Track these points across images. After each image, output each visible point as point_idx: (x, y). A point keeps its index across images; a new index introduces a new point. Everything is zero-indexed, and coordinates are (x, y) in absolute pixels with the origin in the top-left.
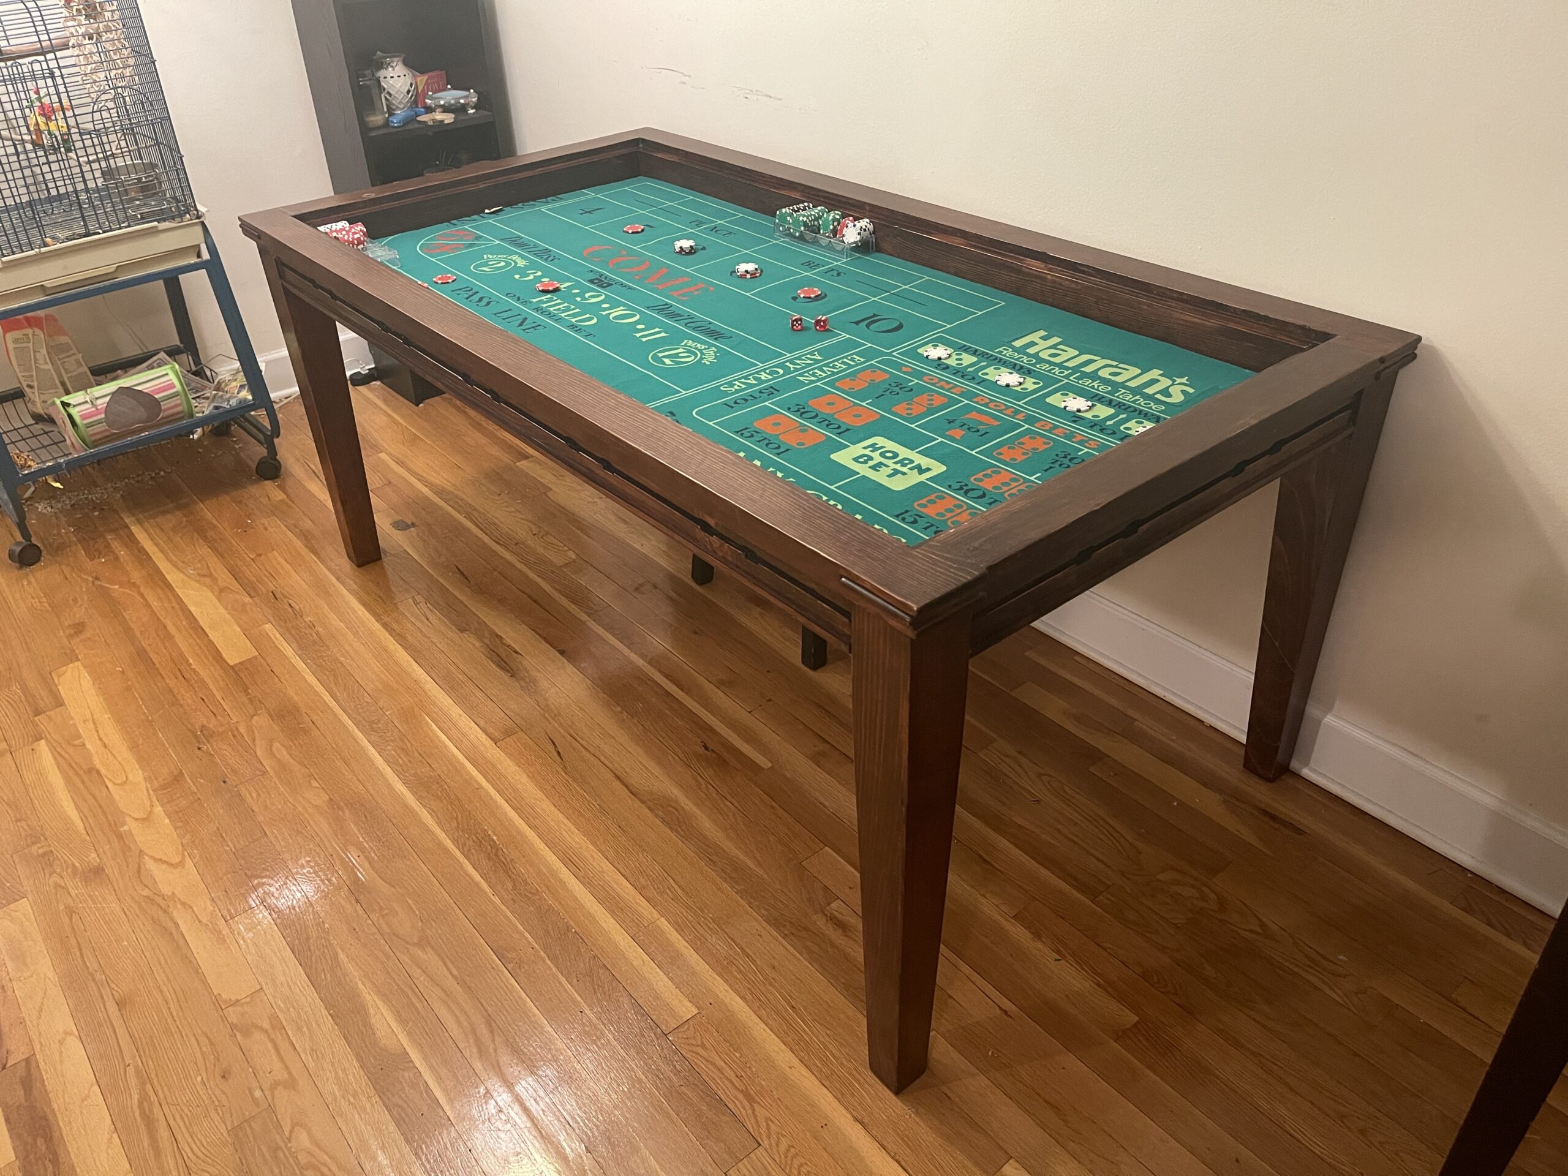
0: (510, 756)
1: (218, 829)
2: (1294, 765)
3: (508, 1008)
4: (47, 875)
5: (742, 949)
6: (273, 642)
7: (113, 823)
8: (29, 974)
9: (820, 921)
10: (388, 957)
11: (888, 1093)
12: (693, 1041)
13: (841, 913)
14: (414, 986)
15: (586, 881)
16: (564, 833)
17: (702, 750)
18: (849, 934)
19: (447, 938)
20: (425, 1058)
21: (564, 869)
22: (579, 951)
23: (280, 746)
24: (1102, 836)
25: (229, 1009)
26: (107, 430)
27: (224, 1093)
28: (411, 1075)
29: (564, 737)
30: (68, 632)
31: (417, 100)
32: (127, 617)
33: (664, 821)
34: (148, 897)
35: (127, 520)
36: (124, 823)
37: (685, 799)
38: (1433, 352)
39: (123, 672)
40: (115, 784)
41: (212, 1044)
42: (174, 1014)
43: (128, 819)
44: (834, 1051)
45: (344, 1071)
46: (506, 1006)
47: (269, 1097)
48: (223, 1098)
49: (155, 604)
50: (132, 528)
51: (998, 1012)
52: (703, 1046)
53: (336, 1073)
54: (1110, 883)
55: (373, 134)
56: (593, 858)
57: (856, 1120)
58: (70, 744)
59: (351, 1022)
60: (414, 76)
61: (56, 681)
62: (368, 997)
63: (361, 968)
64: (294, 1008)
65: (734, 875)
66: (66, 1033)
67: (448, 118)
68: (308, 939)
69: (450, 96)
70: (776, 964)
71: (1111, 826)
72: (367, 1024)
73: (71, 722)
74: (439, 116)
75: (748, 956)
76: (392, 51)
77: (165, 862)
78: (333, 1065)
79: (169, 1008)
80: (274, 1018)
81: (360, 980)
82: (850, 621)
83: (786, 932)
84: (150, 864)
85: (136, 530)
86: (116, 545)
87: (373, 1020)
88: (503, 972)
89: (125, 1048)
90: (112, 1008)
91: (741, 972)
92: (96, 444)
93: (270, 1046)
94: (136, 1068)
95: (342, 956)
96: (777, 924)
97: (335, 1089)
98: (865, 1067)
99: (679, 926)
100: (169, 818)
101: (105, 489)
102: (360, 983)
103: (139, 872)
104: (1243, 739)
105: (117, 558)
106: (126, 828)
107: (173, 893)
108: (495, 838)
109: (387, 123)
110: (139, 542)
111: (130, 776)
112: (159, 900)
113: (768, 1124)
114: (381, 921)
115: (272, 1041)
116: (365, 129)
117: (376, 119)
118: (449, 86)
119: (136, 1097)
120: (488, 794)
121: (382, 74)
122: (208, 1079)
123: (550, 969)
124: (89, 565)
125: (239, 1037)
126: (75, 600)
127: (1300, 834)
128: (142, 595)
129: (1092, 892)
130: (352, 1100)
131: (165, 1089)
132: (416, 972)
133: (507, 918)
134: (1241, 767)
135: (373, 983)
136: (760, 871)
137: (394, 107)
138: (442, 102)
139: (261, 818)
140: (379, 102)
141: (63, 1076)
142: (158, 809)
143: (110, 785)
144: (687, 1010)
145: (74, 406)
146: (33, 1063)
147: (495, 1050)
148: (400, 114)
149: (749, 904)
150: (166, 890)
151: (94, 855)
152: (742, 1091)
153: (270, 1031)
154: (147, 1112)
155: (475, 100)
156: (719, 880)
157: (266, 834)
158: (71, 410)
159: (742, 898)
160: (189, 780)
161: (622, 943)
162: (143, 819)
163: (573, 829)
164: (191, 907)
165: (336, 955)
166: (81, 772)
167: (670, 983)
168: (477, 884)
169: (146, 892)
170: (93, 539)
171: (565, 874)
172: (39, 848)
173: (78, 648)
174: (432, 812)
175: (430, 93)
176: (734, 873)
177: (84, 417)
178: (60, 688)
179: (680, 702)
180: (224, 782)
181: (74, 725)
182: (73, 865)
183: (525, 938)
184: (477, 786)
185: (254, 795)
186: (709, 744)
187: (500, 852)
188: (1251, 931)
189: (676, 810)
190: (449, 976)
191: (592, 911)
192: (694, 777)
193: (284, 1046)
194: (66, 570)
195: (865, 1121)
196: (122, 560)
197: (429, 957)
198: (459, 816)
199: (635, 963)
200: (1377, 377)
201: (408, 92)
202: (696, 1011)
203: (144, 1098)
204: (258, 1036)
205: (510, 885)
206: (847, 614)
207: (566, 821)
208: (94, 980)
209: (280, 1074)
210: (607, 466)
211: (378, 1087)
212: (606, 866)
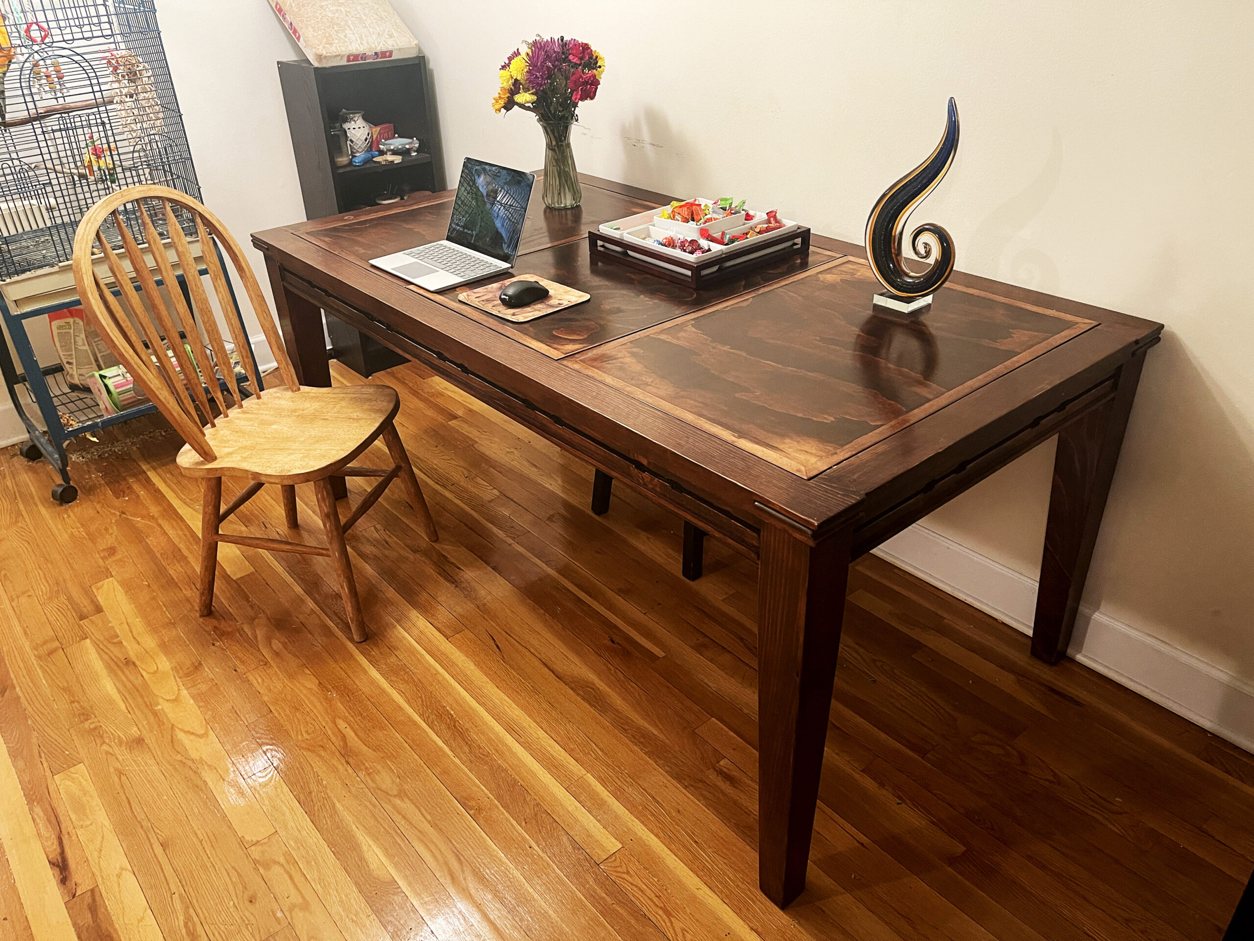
0: (459, 648)
1: (233, 708)
2: (1070, 652)
3: (472, 845)
4: (99, 745)
5: (653, 798)
6: (267, 562)
7: (148, 703)
8: (88, 823)
9: (713, 776)
10: (374, 806)
11: (776, 909)
12: (619, 869)
13: (728, 769)
14: (396, 828)
15: (527, 746)
16: (506, 708)
17: (609, 643)
18: (736, 785)
19: (420, 791)
20: (410, 884)
21: (508, 736)
22: (525, 799)
23: (277, 642)
24: (927, 708)
25: (253, 848)
26: (135, 397)
27: (252, 914)
28: (400, 898)
29: (501, 634)
30: (102, 555)
31: (372, 145)
32: (149, 543)
33: (584, 699)
34: (181, 761)
35: (144, 467)
36: (158, 704)
37: (599, 681)
38: (1172, 337)
39: (149, 586)
40: (148, 673)
41: (239, 875)
42: (208, 852)
43: (160, 700)
44: (731, 876)
45: (346, 896)
46: (471, 843)
47: (289, 917)
48: (252, 918)
49: (171, 532)
50: (149, 473)
51: (858, 845)
52: (628, 873)
53: (341, 898)
54: (935, 744)
55: (341, 171)
56: (531, 727)
57: (752, 929)
58: (110, 642)
59: (349, 857)
60: (370, 127)
61: (96, 594)
62: (361, 838)
63: (354, 815)
64: (303, 846)
65: (642, 740)
66: (122, 869)
67: (397, 159)
68: (310, 793)
69: (398, 143)
70: (681, 809)
71: (933, 701)
72: (362, 858)
73: (110, 625)
74: (390, 157)
75: (658, 802)
76: (355, 108)
77: (193, 734)
78: (337, 891)
79: (204, 848)
80: (288, 855)
81: (354, 824)
82: (759, 535)
83: (686, 784)
84: (180, 735)
85: (151, 475)
86: (136, 487)
87: (366, 856)
88: (466, 817)
89: (171, 881)
90: (158, 850)
91: (653, 815)
92: (124, 408)
93: (286, 877)
94: (180, 895)
95: (338, 805)
96: (678, 778)
97: (341, 910)
98: (756, 888)
99: (602, 780)
100: (193, 698)
101: (125, 443)
102: (354, 827)
103: (172, 742)
104: (1030, 633)
105: (138, 497)
106: (159, 707)
107: (201, 758)
108: (452, 712)
109: (351, 163)
110: (154, 484)
111: (160, 667)
112: (189, 763)
113: (683, 934)
114: (367, 778)
115: (288, 873)
116: (334, 166)
117: (343, 160)
118: (396, 135)
119: (181, 918)
120: (444, 679)
121: (346, 126)
122: (238, 903)
123: (503, 813)
124: (117, 502)
125: (261, 870)
126: (106, 529)
127: (1078, 705)
128: (160, 526)
129: (923, 753)
130: (355, 919)
131: (205, 911)
132: (397, 818)
133: (467, 775)
134: (1029, 654)
135: (364, 826)
136: (662, 737)
137: (355, 151)
138: (392, 147)
139: (266, 699)
140: (345, 146)
141: (122, 902)
142: (184, 692)
143: (144, 674)
144: (613, 845)
145: (110, 378)
146: (97, 894)
147: (465, 879)
148: (360, 157)
149: (656, 762)
150: (194, 755)
151: (135, 729)
152: (661, 908)
153: (286, 865)
154: (192, 929)
155: (417, 145)
156: (631, 744)
157: (271, 711)
158: (107, 381)
159: (649, 757)
160: (207, 669)
161: (558, 793)
162: (173, 700)
163: (514, 705)
164: (216, 769)
165: (334, 806)
166: (121, 665)
167: (598, 824)
168: (441, 749)
169: (179, 757)
170: (118, 482)
171: (509, 739)
172: (91, 723)
173: (111, 567)
174: (401, 692)
175: (383, 141)
176: (642, 739)
177: (116, 387)
178: (99, 598)
179: (590, 606)
180: (235, 670)
181: (113, 627)
182: (119, 737)
183: (482, 791)
184: (435, 673)
185: (260, 680)
186: (615, 638)
187: (457, 724)
188: (1046, 780)
189: (593, 689)
190: (425, 821)
191: (532, 769)
192: (605, 665)
193: (297, 877)
194: (98, 507)
195: (760, 930)
196: (141, 498)
197: (405, 805)
198: (423, 696)
199: (570, 809)
200: (1133, 354)
201: (366, 140)
202: (620, 846)
203: (188, 919)
204: (276, 869)
205: (466, 749)
206: (757, 531)
207: (507, 699)
208: (142, 827)
209: (296, 899)
210: (558, 420)
211: (374, 908)
212: (541, 733)
